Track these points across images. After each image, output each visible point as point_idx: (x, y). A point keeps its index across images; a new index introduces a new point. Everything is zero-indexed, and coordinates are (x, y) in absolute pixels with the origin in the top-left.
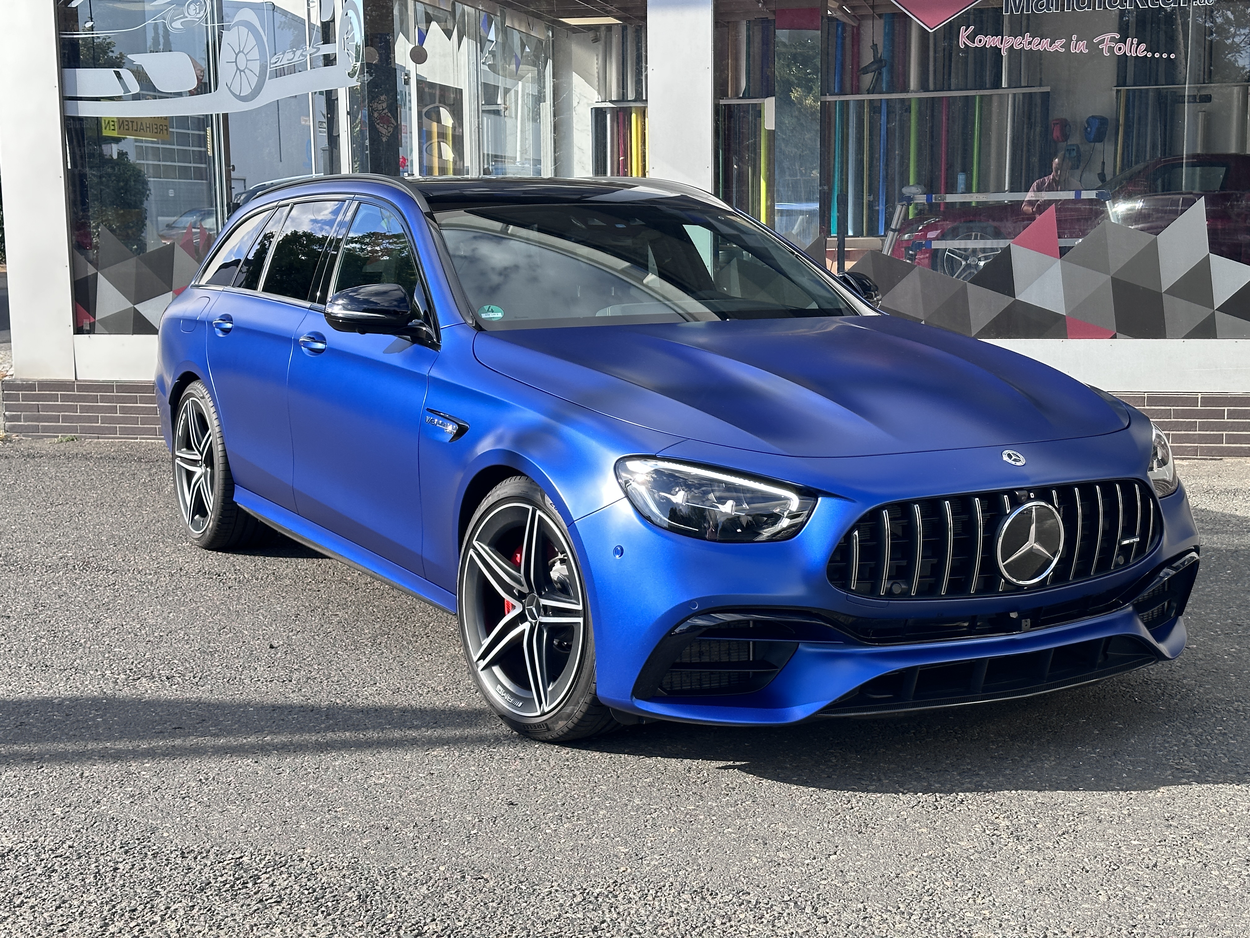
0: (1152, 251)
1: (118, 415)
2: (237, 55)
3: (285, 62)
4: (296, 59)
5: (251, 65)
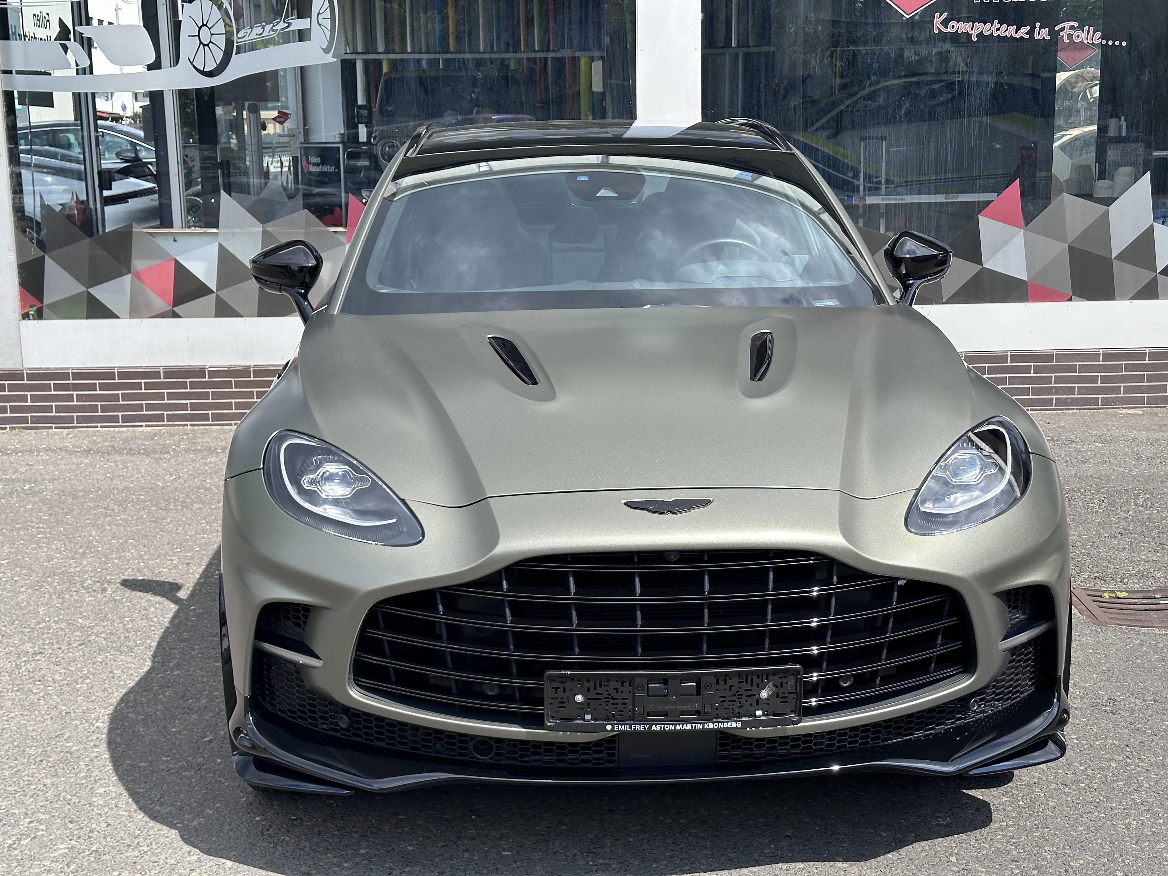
0: (1104, 221)
1: (75, 403)
2: (200, 28)
3: (253, 36)
4: (265, 34)
5: (215, 39)
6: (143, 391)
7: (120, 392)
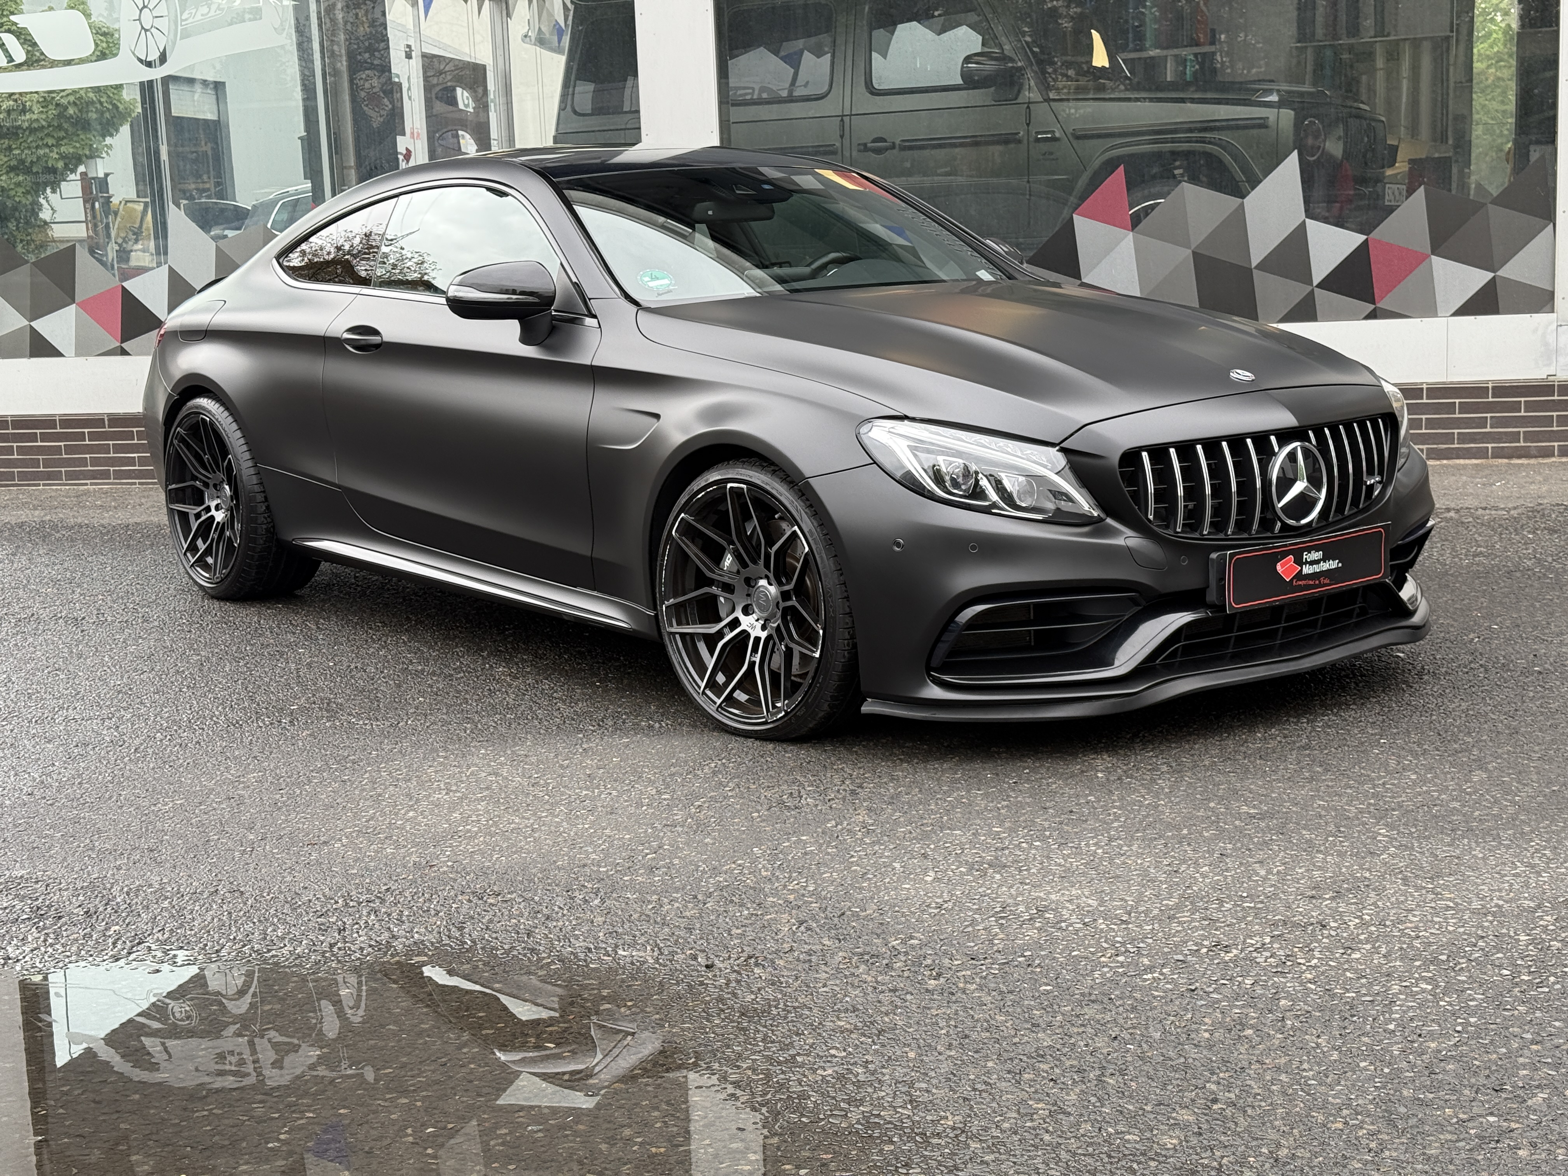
0: (1239, 218)
1: (16, 457)
2: (141, 11)
3: (199, 17)
4: (212, 13)
5: (158, 23)
6: (87, 442)
7: (62, 444)
